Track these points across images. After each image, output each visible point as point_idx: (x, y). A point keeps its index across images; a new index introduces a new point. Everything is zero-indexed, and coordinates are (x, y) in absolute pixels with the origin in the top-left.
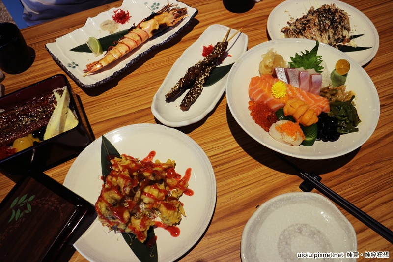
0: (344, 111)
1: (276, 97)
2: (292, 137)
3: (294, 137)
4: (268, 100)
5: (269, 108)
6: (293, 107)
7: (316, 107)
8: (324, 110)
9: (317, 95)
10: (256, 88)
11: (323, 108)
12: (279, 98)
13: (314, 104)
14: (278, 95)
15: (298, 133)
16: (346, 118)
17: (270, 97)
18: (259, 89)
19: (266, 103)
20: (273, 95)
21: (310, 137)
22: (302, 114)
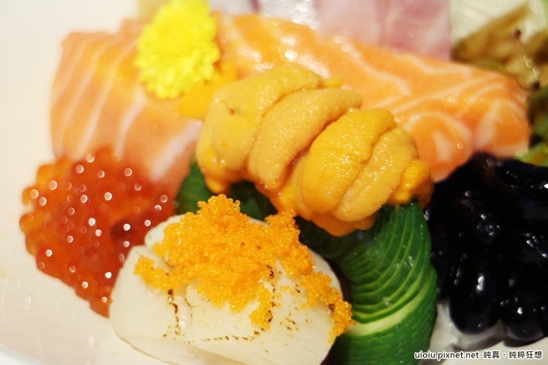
1: (162, 93)
2: (238, 307)
3: (254, 306)
5: (139, 177)
7: (416, 109)
8: (486, 138)
9: (434, 55)
11: (472, 121)
12: (182, 94)
13: (406, 99)
15: (285, 281)
21: (385, 307)
22: (300, 145)
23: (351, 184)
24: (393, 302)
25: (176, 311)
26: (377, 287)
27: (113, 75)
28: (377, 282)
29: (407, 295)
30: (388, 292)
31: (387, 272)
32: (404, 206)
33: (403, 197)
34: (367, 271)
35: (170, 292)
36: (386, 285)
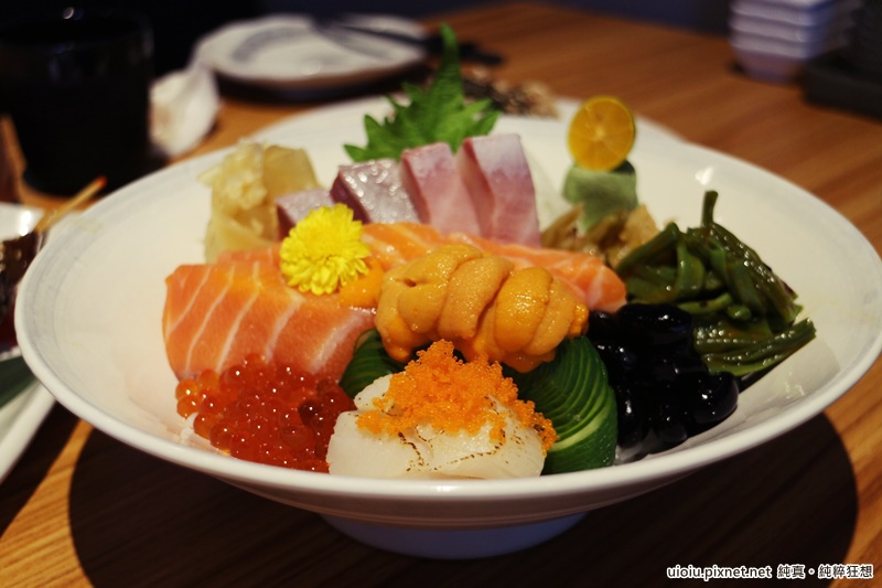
0: (698, 267)
1: (317, 291)
3: (487, 429)
4: (280, 324)
6: (424, 281)
10: (202, 306)
12: (337, 291)
14: (325, 274)
16: (724, 299)
17: (282, 307)
18: (219, 299)
19: (277, 356)
20: (296, 287)
21: (577, 423)
22: (488, 298)
23: (541, 320)
24: (582, 418)
25: (414, 447)
26: (565, 410)
27: (257, 284)
28: (564, 406)
29: (595, 409)
30: (576, 411)
31: (572, 395)
32: (577, 338)
33: (577, 330)
34: (554, 398)
35: (401, 435)
36: (573, 405)
